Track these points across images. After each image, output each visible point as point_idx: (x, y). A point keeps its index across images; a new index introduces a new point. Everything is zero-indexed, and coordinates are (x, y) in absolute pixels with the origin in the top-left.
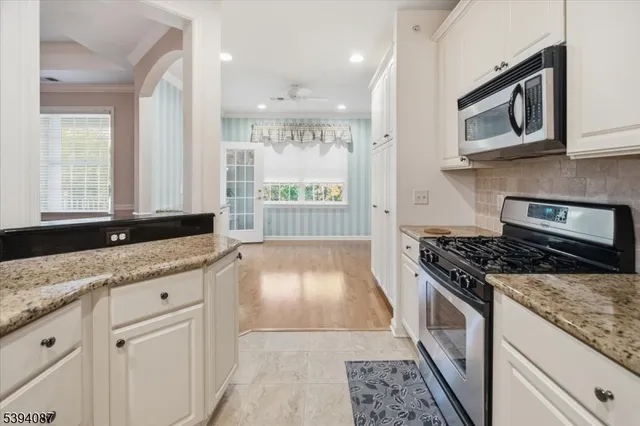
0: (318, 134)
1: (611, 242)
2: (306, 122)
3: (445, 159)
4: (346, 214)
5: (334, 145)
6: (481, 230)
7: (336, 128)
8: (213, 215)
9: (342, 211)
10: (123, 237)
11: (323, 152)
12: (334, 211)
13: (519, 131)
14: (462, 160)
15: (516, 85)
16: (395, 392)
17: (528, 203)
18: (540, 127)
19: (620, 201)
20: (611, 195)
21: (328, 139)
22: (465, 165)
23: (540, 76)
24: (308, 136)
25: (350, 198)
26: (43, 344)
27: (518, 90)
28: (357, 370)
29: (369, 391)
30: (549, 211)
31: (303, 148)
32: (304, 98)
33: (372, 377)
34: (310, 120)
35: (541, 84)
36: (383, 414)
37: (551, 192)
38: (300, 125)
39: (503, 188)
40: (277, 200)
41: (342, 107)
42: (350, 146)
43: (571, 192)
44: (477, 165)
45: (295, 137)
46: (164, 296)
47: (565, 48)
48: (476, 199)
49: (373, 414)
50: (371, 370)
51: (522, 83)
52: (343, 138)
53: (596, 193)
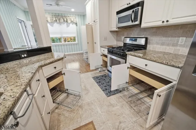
0: (65, 20)
1: (144, 44)
2: (60, 15)
3: (111, 28)
4: (78, 46)
5: (71, 24)
6: (118, 45)
7: (71, 18)
8: (51, 47)
9: (76, 44)
10: (25, 55)
11: (68, 26)
12: (74, 45)
13: (132, 21)
14: (116, 28)
15: (133, 10)
16: (104, 80)
17: (129, 38)
18: (137, 21)
19: (146, 37)
20: (145, 35)
21: (69, 22)
22: (117, 30)
23: (139, 8)
24: (62, 20)
25: (78, 41)
26: (37, 81)
27: (133, 11)
28: (95, 78)
29: (99, 81)
30: (134, 39)
31: (61, 25)
32: (62, 5)
33: (99, 78)
34: (62, 14)
35: (138, 10)
36: (103, 83)
37: (134, 35)
38: (58, 16)
39: (123, 35)
40: (55, 43)
41: (73, 10)
42: (76, 24)
43: (138, 35)
44: (120, 30)
45: (57, 20)
46: (55, 68)
47: (144, 2)
48: (117, 38)
49: (102, 84)
50: (98, 77)
51: (134, 9)
52: (74, 21)
53: (142, 35)
